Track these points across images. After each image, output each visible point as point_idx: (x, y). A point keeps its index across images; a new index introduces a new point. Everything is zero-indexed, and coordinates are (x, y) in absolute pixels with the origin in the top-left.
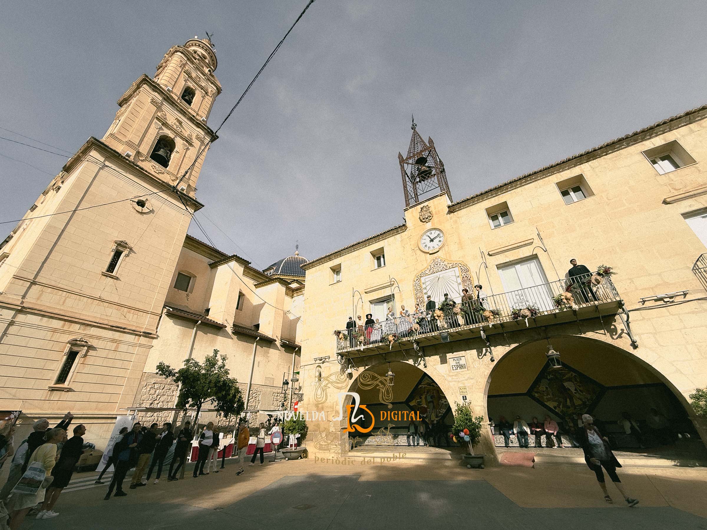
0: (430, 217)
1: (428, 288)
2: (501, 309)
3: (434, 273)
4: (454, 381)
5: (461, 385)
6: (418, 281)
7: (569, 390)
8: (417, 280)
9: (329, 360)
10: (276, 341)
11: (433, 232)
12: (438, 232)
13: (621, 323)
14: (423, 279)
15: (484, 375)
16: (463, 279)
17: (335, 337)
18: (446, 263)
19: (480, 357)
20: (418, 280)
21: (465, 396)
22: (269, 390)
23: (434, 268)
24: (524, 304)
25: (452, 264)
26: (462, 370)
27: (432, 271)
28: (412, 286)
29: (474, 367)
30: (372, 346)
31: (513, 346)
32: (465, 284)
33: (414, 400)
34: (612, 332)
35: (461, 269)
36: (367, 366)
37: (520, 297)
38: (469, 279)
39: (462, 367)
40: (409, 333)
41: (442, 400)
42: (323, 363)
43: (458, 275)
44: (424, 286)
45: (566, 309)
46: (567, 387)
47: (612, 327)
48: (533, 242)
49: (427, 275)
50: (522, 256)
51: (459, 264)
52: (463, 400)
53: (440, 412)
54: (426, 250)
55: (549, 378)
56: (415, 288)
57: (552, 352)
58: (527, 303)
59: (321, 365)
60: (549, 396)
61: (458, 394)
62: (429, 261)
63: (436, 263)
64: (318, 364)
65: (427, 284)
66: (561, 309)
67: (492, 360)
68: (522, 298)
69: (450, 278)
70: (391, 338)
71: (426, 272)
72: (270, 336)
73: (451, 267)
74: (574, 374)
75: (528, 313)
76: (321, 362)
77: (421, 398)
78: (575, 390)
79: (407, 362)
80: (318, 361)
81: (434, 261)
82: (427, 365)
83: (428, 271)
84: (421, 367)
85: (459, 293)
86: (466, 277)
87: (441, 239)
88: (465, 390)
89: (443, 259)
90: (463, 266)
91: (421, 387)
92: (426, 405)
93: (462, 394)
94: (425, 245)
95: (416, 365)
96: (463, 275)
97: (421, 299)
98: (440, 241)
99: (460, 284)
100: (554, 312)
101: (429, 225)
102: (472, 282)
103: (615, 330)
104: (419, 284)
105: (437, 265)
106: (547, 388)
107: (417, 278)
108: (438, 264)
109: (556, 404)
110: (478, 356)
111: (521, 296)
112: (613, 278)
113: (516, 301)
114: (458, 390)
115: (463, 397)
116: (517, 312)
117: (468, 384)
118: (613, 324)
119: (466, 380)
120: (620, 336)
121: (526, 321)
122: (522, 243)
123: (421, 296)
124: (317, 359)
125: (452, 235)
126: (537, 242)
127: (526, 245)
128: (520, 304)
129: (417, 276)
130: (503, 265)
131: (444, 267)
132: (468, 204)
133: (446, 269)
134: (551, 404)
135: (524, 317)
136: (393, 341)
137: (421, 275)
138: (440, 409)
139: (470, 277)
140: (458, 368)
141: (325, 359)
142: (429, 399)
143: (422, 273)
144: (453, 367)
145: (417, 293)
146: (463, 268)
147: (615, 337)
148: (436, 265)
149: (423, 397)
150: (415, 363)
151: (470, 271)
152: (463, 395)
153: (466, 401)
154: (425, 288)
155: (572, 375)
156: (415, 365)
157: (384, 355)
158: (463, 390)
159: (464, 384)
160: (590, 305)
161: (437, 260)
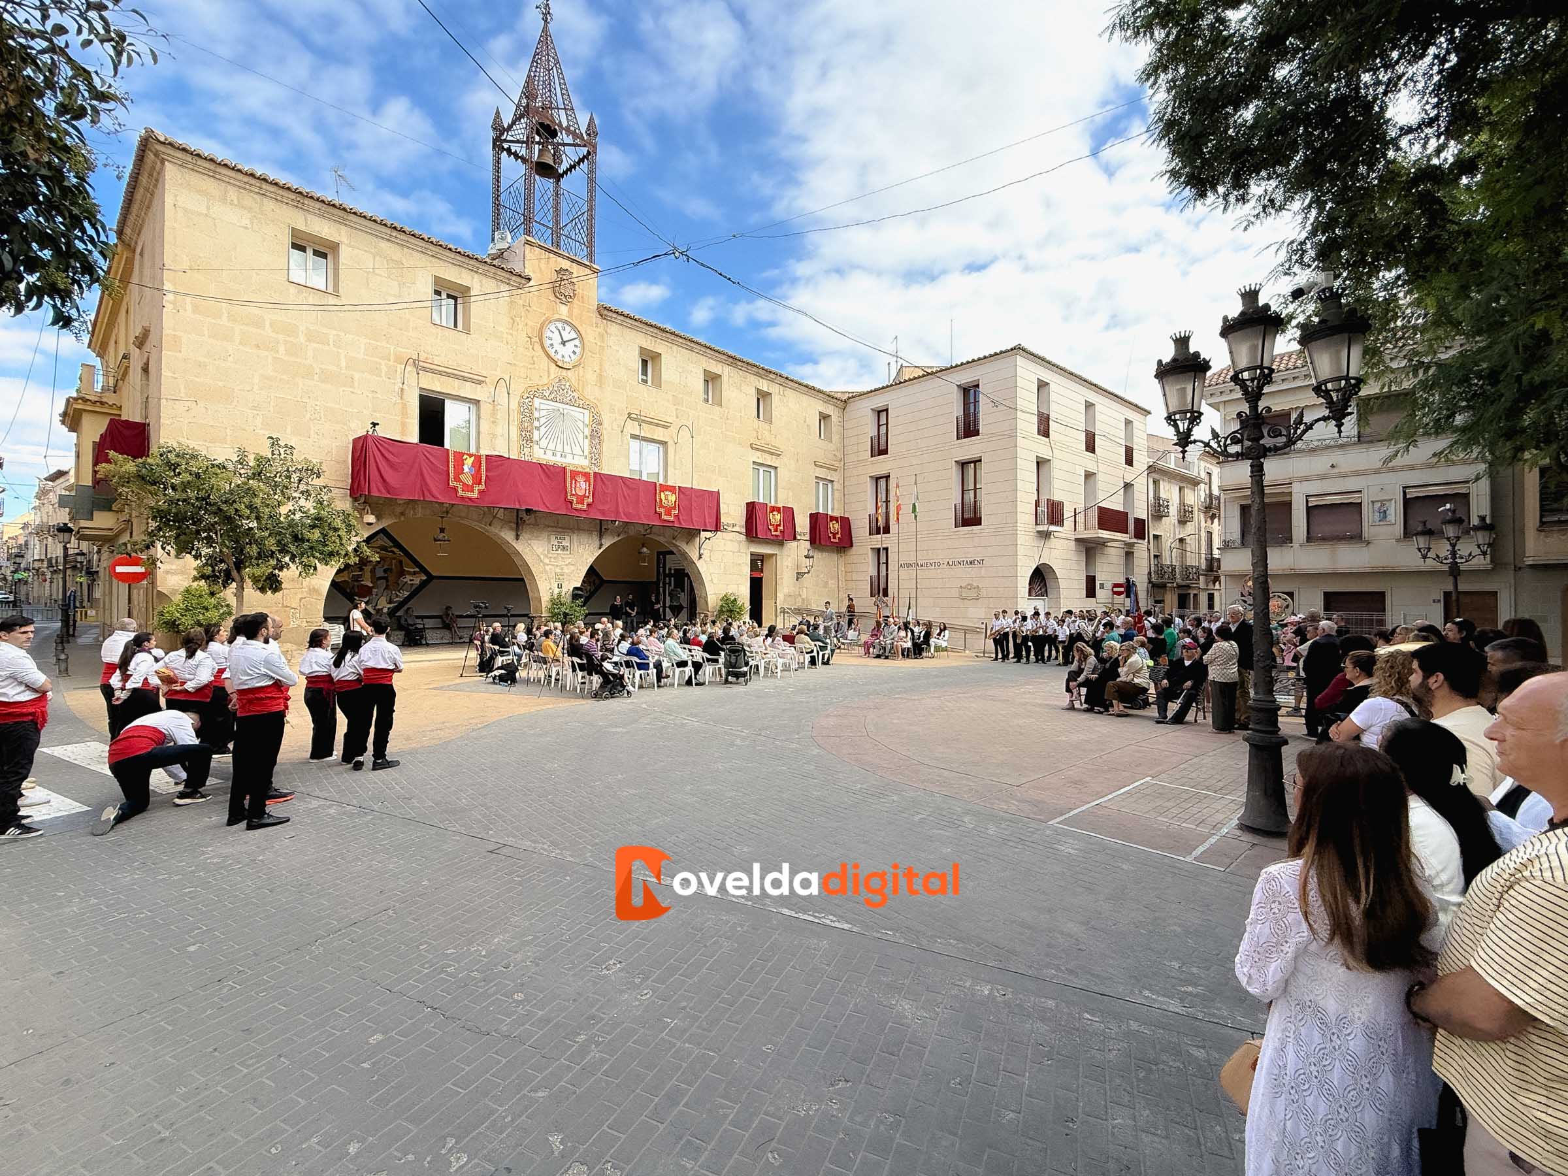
1: (543, 420)
3: (556, 401)
4: (551, 566)
5: (558, 570)
6: (529, 401)
8: (528, 397)
11: (568, 328)
12: (574, 334)
14: (536, 401)
15: (585, 564)
16: (592, 432)
18: (574, 394)
20: (530, 399)
21: (561, 585)
23: (558, 392)
25: (583, 402)
26: (563, 553)
27: (553, 395)
29: (578, 552)
39: (563, 549)
43: (587, 422)
44: (536, 414)
48: (668, 427)
49: (545, 398)
50: (655, 436)
51: (591, 409)
52: (558, 589)
54: (551, 352)
61: (553, 581)
62: (552, 377)
63: (563, 387)
65: (543, 413)
67: (599, 548)
69: (576, 422)
71: (545, 393)
73: (580, 405)
81: (560, 380)
82: (521, 537)
83: (548, 392)
85: (583, 450)
86: (597, 431)
88: (562, 578)
89: (572, 385)
90: (596, 413)
93: (557, 582)
94: (551, 342)
95: (502, 534)
96: (593, 426)
97: (527, 434)
98: (574, 352)
101: (564, 311)
102: (602, 442)
103: (695, 541)
104: (529, 407)
105: (563, 390)
107: (528, 395)
114: (555, 576)
115: (558, 585)
117: (566, 571)
119: (566, 566)
120: (694, 550)
122: (661, 422)
123: (528, 428)
125: (593, 355)
126: (673, 430)
127: (664, 426)
129: (528, 390)
130: (635, 436)
131: (573, 400)
133: (574, 405)
137: (536, 393)
139: (601, 433)
140: (559, 550)
143: (538, 391)
144: (554, 547)
145: (522, 419)
146: (595, 416)
148: (561, 390)
150: (500, 530)
151: (602, 426)
153: (561, 590)
154: (537, 419)
156: (500, 533)
158: (560, 577)
159: (562, 569)
161: (563, 383)
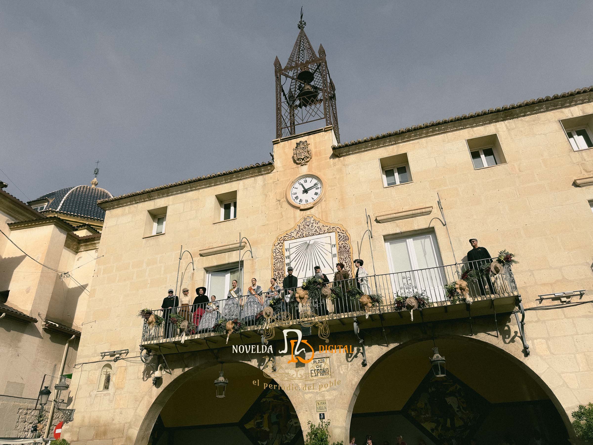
0: (308, 158)
1: (292, 257)
2: (383, 295)
3: (303, 237)
4: (311, 393)
5: (319, 398)
6: (280, 246)
7: (451, 406)
8: (279, 243)
9: (127, 357)
10: (36, 321)
11: (309, 179)
12: (315, 181)
13: (516, 325)
14: (286, 244)
15: (352, 384)
16: (340, 249)
17: (142, 320)
18: (320, 225)
19: (349, 359)
20: (281, 244)
21: (323, 414)
22: (13, 403)
23: (304, 229)
24: (411, 290)
25: (328, 228)
26: (323, 376)
27: (300, 233)
28: (270, 252)
29: (339, 373)
30: (199, 337)
31: (392, 346)
32: (342, 257)
33: (252, 421)
34: (505, 334)
35: (339, 235)
36: (187, 366)
37: (407, 281)
38: (348, 251)
39: (324, 372)
40: (257, 320)
41: (292, 421)
42: (116, 360)
43: (334, 242)
44: (287, 254)
45: (459, 301)
46: (449, 404)
47: (506, 328)
48: (431, 212)
49: (293, 238)
50: (416, 228)
51: (337, 229)
52: (320, 419)
53: (286, 437)
54: (296, 203)
55: (430, 391)
56: (274, 255)
57: (437, 356)
58: (415, 290)
59: (112, 363)
60: (427, 416)
61: (314, 411)
62: (298, 219)
63: (308, 224)
64: (107, 362)
65: (292, 251)
66: (453, 302)
67: (364, 364)
68: (409, 282)
69: (322, 246)
70: (229, 325)
71: (293, 235)
72: (27, 313)
73: (326, 232)
74: (459, 387)
75: (414, 303)
76: (113, 358)
77: (262, 417)
78: (458, 408)
79: (249, 363)
80: (108, 358)
81: (305, 219)
82: (278, 368)
83: (295, 233)
84: (268, 371)
85: (333, 269)
86: (344, 247)
87: (318, 191)
88: (324, 406)
89: (316, 219)
90: (342, 232)
91: (264, 402)
92: (269, 428)
93: (319, 410)
94: (295, 196)
95: (261, 368)
96: (340, 243)
97: (280, 272)
98: (316, 194)
99: (334, 256)
100: (445, 304)
101: (304, 170)
102: (351, 254)
103: (509, 331)
104: (281, 250)
105: (308, 226)
106: (426, 404)
107: (279, 242)
108: (310, 226)
109: (433, 425)
110: (347, 357)
111: (409, 280)
112: (513, 267)
113: (402, 285)
114: (315, 406)
115: (320, 415)
116: (402, 301)
117: (328, 397)
118: (507, 324)
119: (327, 391)
120: (513, 341)
121: (412, 313)
122: (419, 211)
123: (281, 268)
124: (106, 354)
125: (333, 188)
126: (436, 212)
127: (422, 214)
128: (407, 291)
129: (279, 238)
130: (392, 236)
131: (318, 230)
132: (359, 149)
133: (319, 234)
134: (428, 426)
135: (410, 307)
136: (232, 331)
137: (285, 238)
138: (287, 434)
139: (349, 247)
140: (319, 374)
141: (120, 354)
142: (274, 419)
143: (287, 236)
144: (313, 372)
145: (276, 262)
146: (342, 235)
147: (507, 341)
148: (306, 226)
149: (266, 416)
150: (259, 365)
151: (349, 240)
152: (320, 413)
153: (324, 420)
154: (288, 257)
155: (456, 387)
156: (259, 367)
157: (216, 351)
158: (322, 405)
159: (323, 396)
160: (485, 299)
161: (308, 220)
